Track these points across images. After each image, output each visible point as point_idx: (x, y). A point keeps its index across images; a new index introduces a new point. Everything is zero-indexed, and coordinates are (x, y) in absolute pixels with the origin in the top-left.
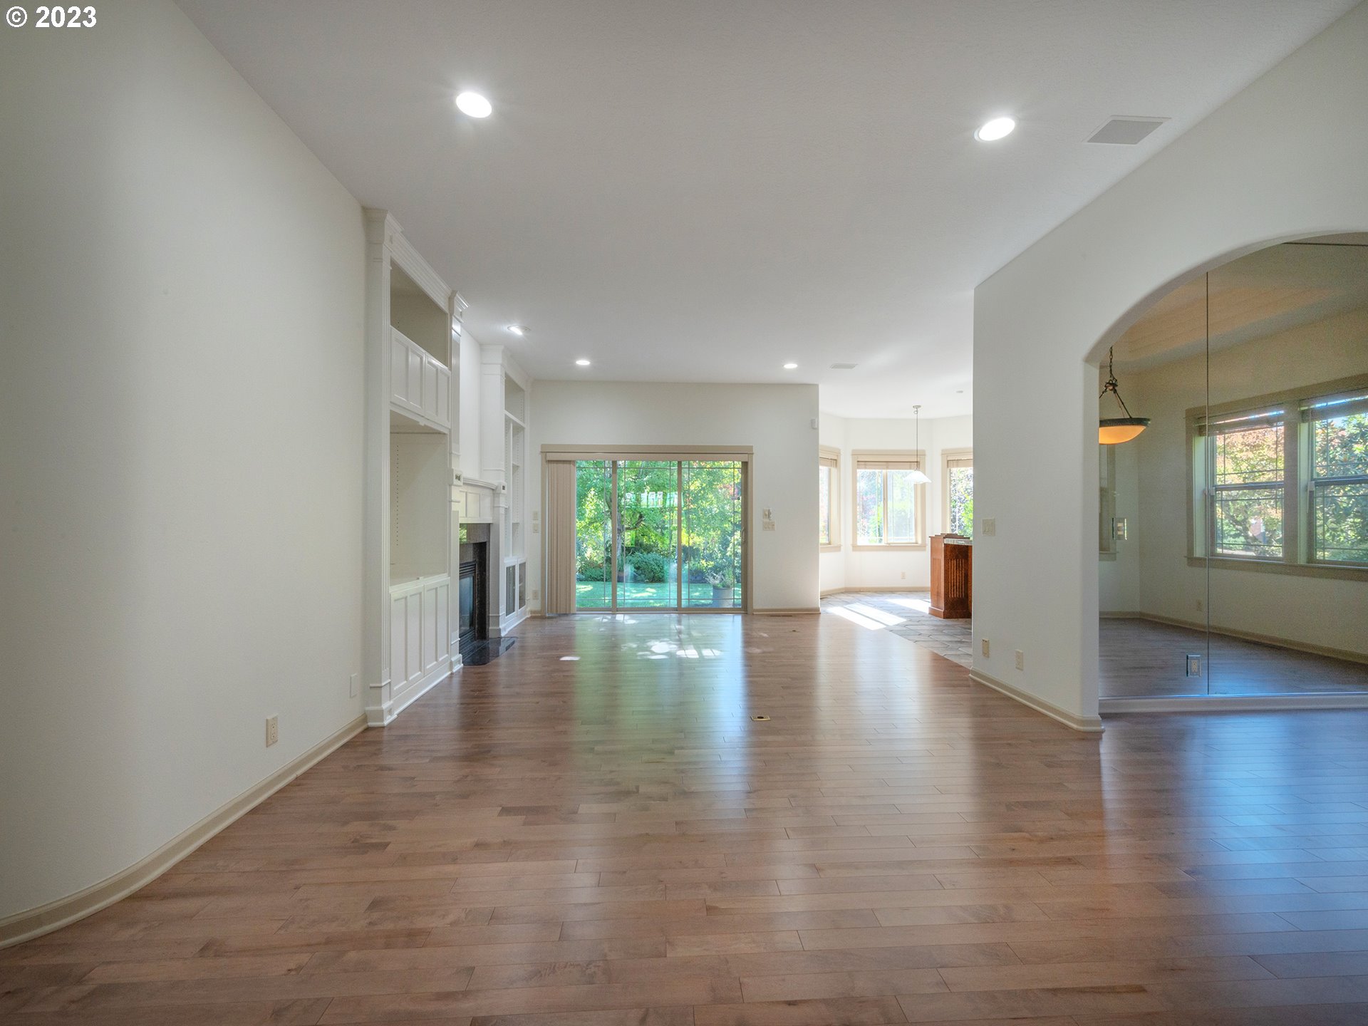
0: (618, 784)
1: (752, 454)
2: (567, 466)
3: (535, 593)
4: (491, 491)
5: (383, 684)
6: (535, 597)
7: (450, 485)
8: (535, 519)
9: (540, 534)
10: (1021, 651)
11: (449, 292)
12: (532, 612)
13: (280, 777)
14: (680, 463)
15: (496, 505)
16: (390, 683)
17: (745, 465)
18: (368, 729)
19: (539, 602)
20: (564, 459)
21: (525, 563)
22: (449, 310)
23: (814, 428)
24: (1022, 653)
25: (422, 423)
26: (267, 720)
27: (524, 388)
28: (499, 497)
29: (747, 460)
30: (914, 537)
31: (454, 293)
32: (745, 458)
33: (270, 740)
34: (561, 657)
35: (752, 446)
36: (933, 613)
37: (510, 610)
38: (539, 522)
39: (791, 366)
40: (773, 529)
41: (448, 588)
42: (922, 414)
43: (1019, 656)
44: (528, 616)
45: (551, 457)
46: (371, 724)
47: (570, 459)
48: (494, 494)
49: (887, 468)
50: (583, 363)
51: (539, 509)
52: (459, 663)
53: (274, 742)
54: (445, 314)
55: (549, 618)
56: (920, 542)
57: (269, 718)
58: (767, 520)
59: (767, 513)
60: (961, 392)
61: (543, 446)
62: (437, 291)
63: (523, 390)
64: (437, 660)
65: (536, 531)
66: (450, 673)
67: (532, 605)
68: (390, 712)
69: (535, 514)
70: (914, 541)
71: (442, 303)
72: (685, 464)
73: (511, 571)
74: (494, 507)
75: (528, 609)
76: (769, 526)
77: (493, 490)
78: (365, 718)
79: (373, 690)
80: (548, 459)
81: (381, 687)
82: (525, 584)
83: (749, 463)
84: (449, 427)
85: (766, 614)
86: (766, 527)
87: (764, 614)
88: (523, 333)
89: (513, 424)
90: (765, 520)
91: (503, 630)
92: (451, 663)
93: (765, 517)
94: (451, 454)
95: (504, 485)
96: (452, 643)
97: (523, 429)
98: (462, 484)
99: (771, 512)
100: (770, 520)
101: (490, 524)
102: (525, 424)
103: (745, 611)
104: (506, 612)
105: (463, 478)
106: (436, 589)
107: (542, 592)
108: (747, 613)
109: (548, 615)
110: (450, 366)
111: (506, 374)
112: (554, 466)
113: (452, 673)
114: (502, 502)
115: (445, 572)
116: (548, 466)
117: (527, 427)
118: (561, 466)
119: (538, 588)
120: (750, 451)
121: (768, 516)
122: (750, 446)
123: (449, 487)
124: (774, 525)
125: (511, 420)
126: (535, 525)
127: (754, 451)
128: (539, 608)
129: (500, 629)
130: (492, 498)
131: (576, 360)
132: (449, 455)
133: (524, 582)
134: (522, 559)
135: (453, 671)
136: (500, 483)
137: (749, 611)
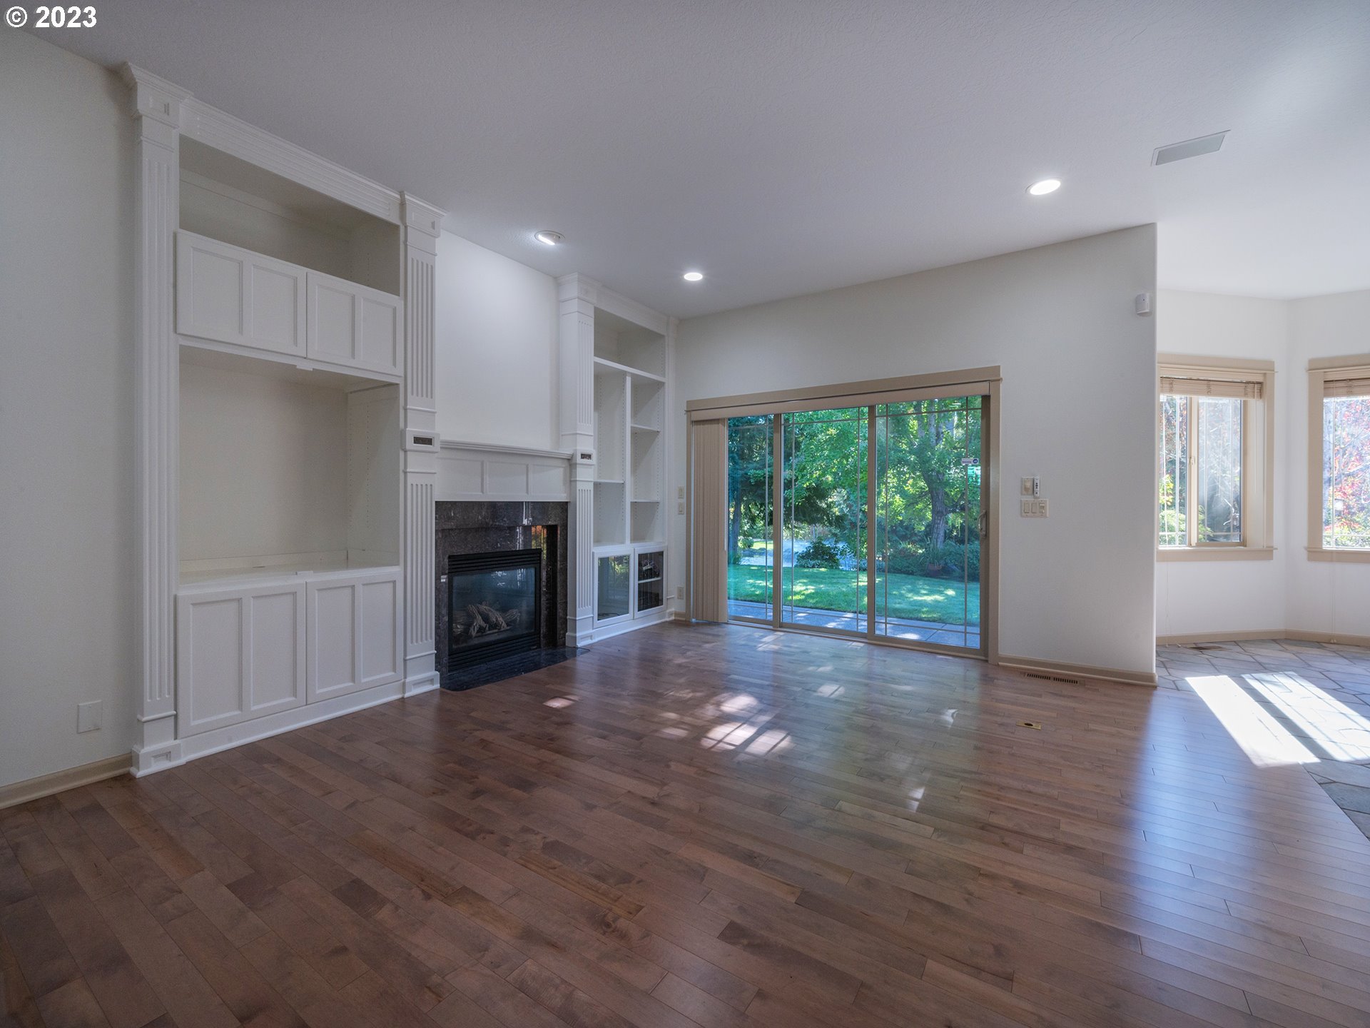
1: (997, 381)
2: (715, 426)
3: (680, 590)
4: (566, 461)
5: (150, 718)
6: (680, 597)
7: (405, 451)
8: (680, 497)
9: (684, 517)
12: (676, 614)
14: (872, 408)
15: (572, 479)
16: (175, 716)
18: (119, 778)
19: (683, 602)
20: (711, 418)
21: (661, 554)
27: (661, 332)
28: (576, 469)
29: (986, 393)
31: (404, 196)
32: (983, 389)
37: (608, 611)
38: (684, 501)
39: (1045, 187)
40: (1043, 515)
41: (395, 586)
44: (673, 618)
45: (696, 416)
46: (128, 771)
47: (718, 417)
48: (570, 465)
50: (693, 276)
51: (684, 484)
52: (432, 684)
54: (397, 227)
55: (692, 625)
58: (1030, 498)
59: (1029, 485)
63: (663, 336)
65: (680, 512)
66: (399, 696)
67: (673, 605)
68: (167, 755)
69: (681, 490)
71: (393, 218)
72: (880, 409)
73: (613, 564)
74: (571, 481)
75: (673, 609)
76: (1034, 510)
77: (569, 459)
78: (116, 762)
80: (694, 419)
81: (145, 722)
82: (659, 578)
83: (991, 397)
84: (402, 374)
85: (1023, 669)
86: (1026, 511)
87: (1020, 668)
88: (555, 241)
89: (629, 380)
90: (1025, 498)
91: (584, 638)
92: (404, 684)
93: (1024, 492)
94: (405, 410)
95: (587, 451)
96: (408, 658)
97: (662, 384)
98: (439, 450)
99: (1038, 484)
100: (1036, 498)
101: (567, 503)
102: (664, 377)
103: (984, 656)
104: (599, 615)
105: (443, 442)
106: (353, 587)
107: (687, 589)
108: (987, 661)
109: (694, 620)
110: (402, 292)
111: (597, 311)
112: (701, 427)
113: (403, 698)
114: (586, 476)
115: (398, 564)
116: (694, 428)
117: (669, 380)
118: (707, 427)
119: (683, 585)
120: (992, 377)
121: (1031, 492)
122: (995, 367)
123: (402, 454)
124: (1043, 507)
125: (624, 373)
126: (680, 505)
127: (1000, 375)
128: (683, 610)
129: (575, 637)
130: (562, 470)
131: (682, 275)
132: (402, 412)
133: (658, 576)
134: (649, 547)
135: (407, 695)
136: (576, 450)
137: (991, 659)
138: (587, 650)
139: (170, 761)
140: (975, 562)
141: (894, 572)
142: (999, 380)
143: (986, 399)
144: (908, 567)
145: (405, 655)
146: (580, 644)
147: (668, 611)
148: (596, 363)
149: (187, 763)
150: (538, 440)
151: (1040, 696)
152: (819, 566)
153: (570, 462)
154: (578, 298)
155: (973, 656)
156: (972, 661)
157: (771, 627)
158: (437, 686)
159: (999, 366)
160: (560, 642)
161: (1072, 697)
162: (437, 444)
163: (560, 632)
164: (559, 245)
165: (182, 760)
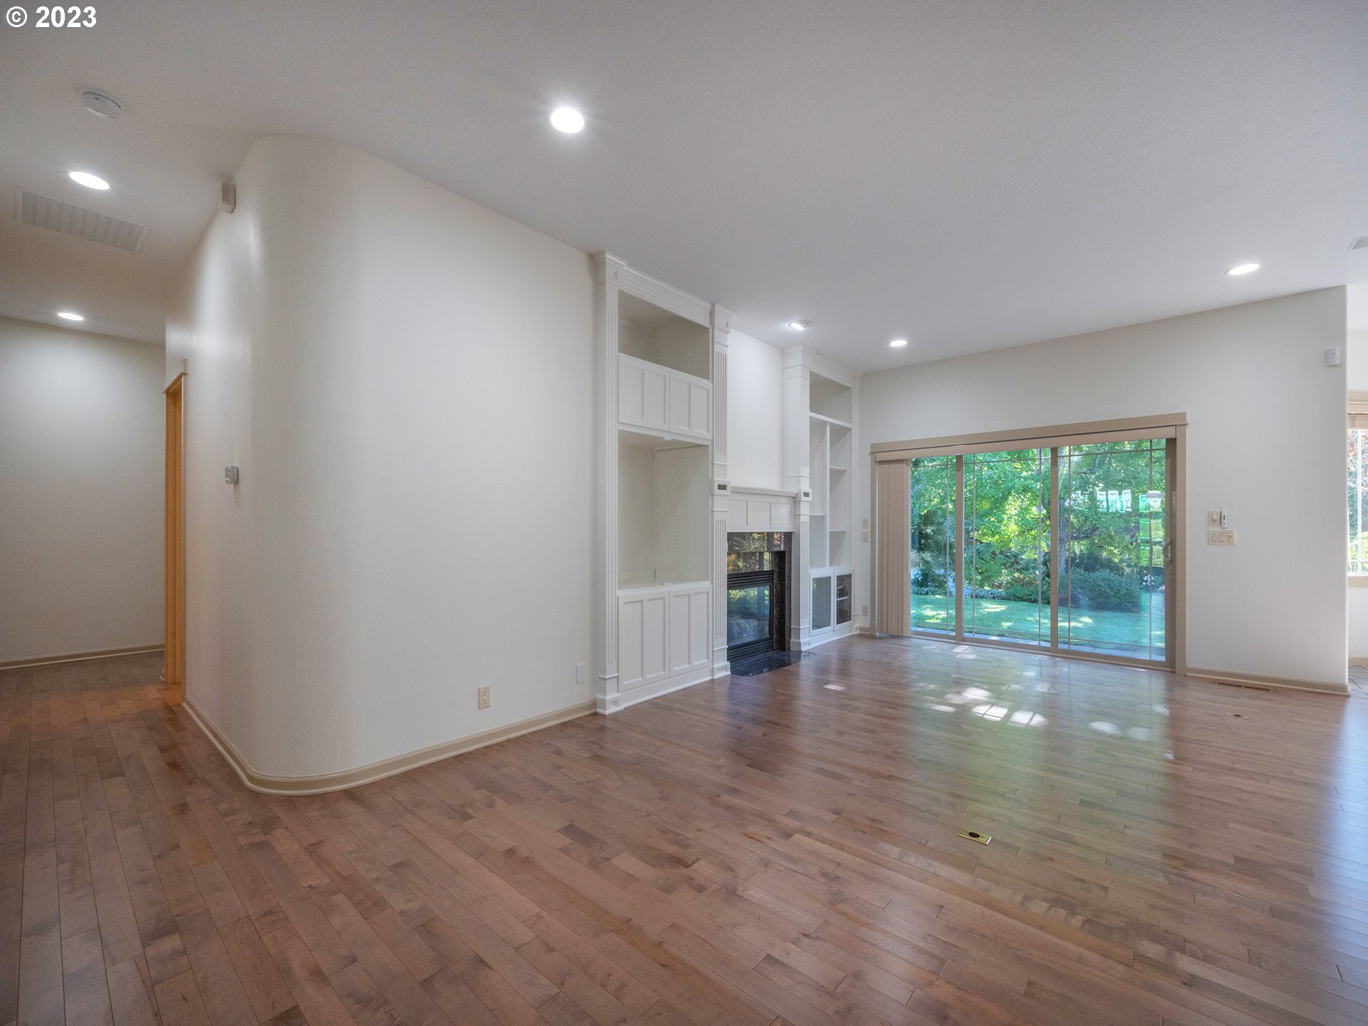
0: (685, 846)
2: (899, 466)
3: (864, 608)
4: (792, 499)
5: (607, 677)
6: (865, 613)
7: (712, 495)
8: (865, 526)
9: (869, 544)
11: (709, 306)
12: (861, 629)
13: (491, 735)
14: (1055, 451)
15: (797, 513)
16: (618, 677)
17: (1172, 446)
18: (595, 714)
19: (867, 618)
20: (895, 458)
21: (849, 576)
22: (711, 324)
23: (1333, 366)
25: (668, 438)
26: (479, 688)
27: (849, 385)
28: (800, 505)
29: (1174, 436)
31: (713, 306)
32: (1170, 433)
33: (483, 704)
34: (826, 684)
37: (819, 623)
38: (869, 530)
39: (1244, 269)
41: (708, 596)
44: (858, 632)
45: (882, 457)
46: (599, 710)
47: (902, 458)
48: (794, 502)
50: (899, 343)
51: (868, 516)
52: (727, 671)
53: (485, 707)
54: (706, 329)
55: (880, 638)
57: (480, 687)
58: (1218, 529)
59: (1216, 517)
61: (873, 445)
62: (690, 308)
63: (850, 388)
64: (689, 663)
65: (865, 540)
66: (710, 678)
67: (860, 620)
68: (616, 702)
69: (865, 521)
71: (707, 324)
73: (822, 584)
74: (795, 515)
75: (857, 625)
76: (1221, 539)
77: (793, 497)
78: (594, 704)
79: (599, 682)
80: (878, 459)
81: (605, 679)
82: (847, 597)
83: (1178, 440)
84: (711, 438)
85: (1212, 679)
86: (1213, 540)
87: (1210, 678)
88: (804, 327)
89: (828, 428)
90: (1212, 529)
91: (805, 644)
92: (713, 669)
93: (1211, 523)
94: (713, 464)
95: (807, 491)
96: (714, 649)
97: (849, 430)
98: (730, 494)
99: (1226, 517)
100: (1223, 528)
101: (791, 533)
102: (851, 423)
103: (1171, 668)
104: (813, 626)
105: (732, 487)
106: (689, 595)
107: (871, 608)
108: (1174, 672)
109: (878, 634)
110: (711, 379)
111: (812, 375)
112: (885, 466)
113: (713, 680)
114: (805, 510)
115: (708, 580)
116: (878, 467)
117: (855, 427)
118: (893, 466)
119: (868, 603)
120: (1179, 422)
121: (1218, 523)
122: (1180, 413)
123: (710, 497)
124: (1231, 536)
125: (825, 423)
126: (865, 534)
127: (1186, 421)
128: (867, 625)
129: (800, 643)
130: (789, 506)
131: (890, 343)
132: (711, 466)
133: (846, 595)
134: (843, 570)
135: (715, 677)
136: (800, 490)
137: (1178, 669)
138: (809, 653)
139: (617, 706)
140: (1107, 591)
141: (1015, 600)
142: (1185, 425)
143: (1171, 443)
144: (1030, 595)
145: (713, 648)
146: (804, 649)
147: (855, 626)
148: (811, 418)
149: (625, 708)
150: (769, 481)
151: (1239, 698)
152: (933, 593)
153: (795, 500)
154: (801, 365)
155: (1161, 668)
156: (1159, 672)
157: (954, 641)
158: (729, 673)
159: (1185, 413)
160: (787, 647)
161: (1268, 700)
162: (729, 488)
163: (787, 639)
164: (806, 328)
165: (621, 707)
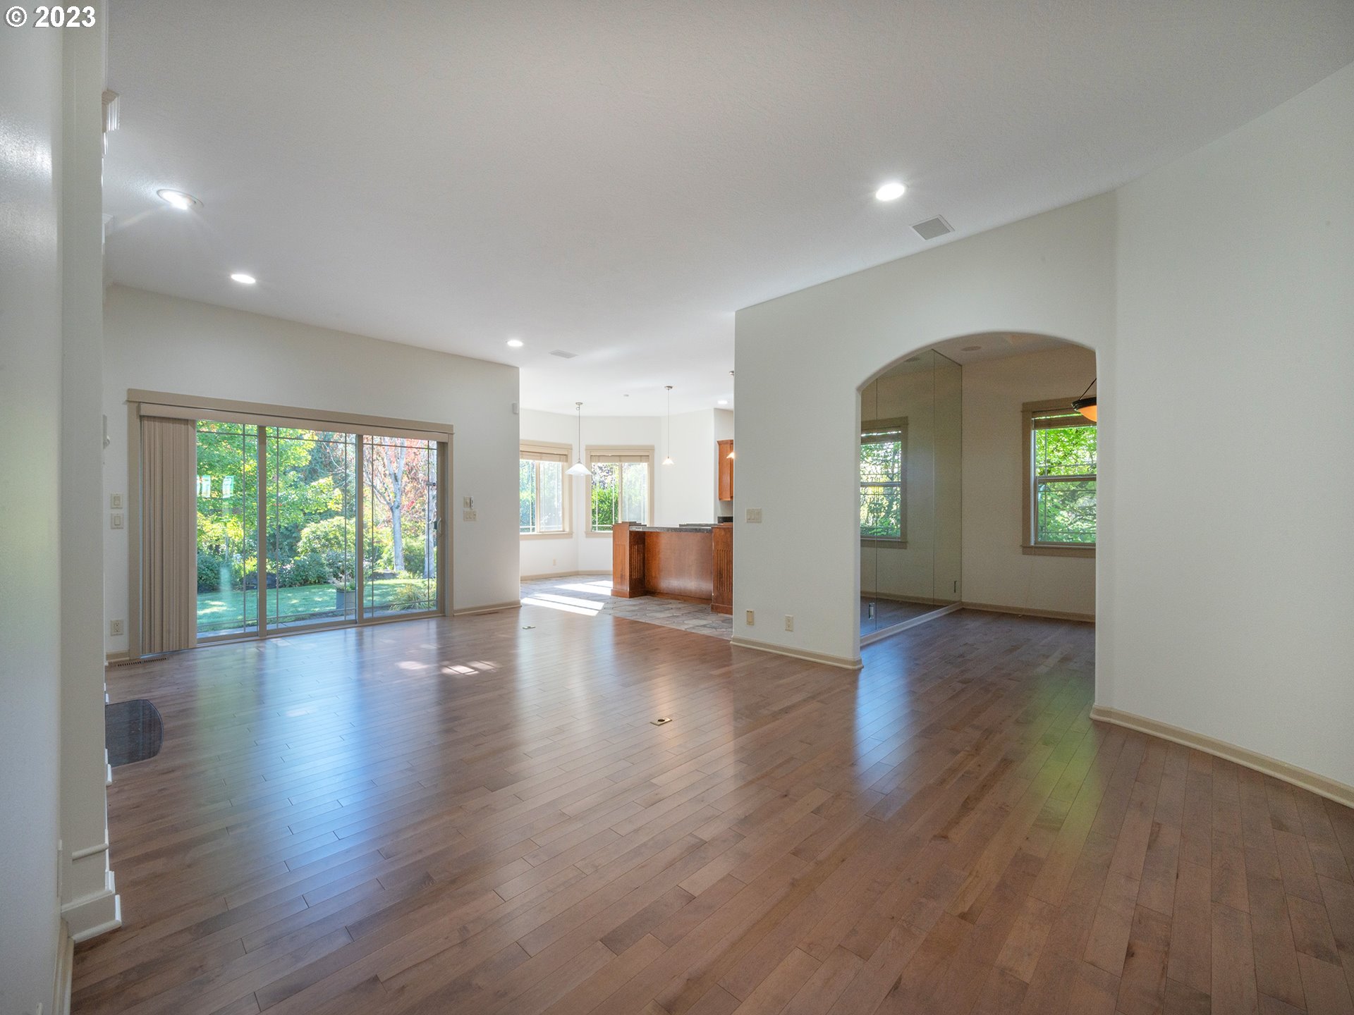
1: (452, 434)
3: (116, 624)
10: (791, 616)
14: (360, 438)
17: (443, 448)
19: (124, 639)
20: (179, 417)
23: (515, 414)
24: (793, 618)
29: (445, 441)
30: (561, 526)
32: (444, 438)
35: (452, 426)
36: (616, 593)
38: (124, 511)
39: (515, 344)
40: (476, 520)
42: (584, 411)
43: (789, 620)
45: (147, 410)
47: (186, 418)
49: (541, 459)
50: (244, 279)
56: (567, 530)
58: (470, 510)
59: (468, 501)
60: (627, 395)
61: (132, 392)
69: (116, 498)
70: (561, 530)
72: (367, 439)
76: (470, 516)
80: (141, 413)
83: (448, 444)
85: (469, 614)
86: (466, 518)
90: (466, 509)
93: (465, 505)
99: (473, 501)
103: (442, 613)
107: (130, 622)
109: (145, 656)
119: (124, 617)
120: (449, 431)
121: (469, 505)
124: (475, 515)
127: (453, 431)
128: (123, 648)
143: (443, 445)
157: (257, 638)
